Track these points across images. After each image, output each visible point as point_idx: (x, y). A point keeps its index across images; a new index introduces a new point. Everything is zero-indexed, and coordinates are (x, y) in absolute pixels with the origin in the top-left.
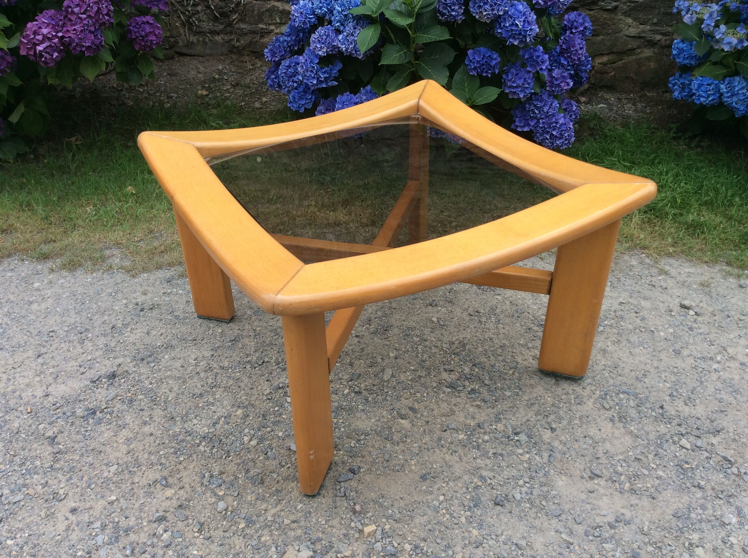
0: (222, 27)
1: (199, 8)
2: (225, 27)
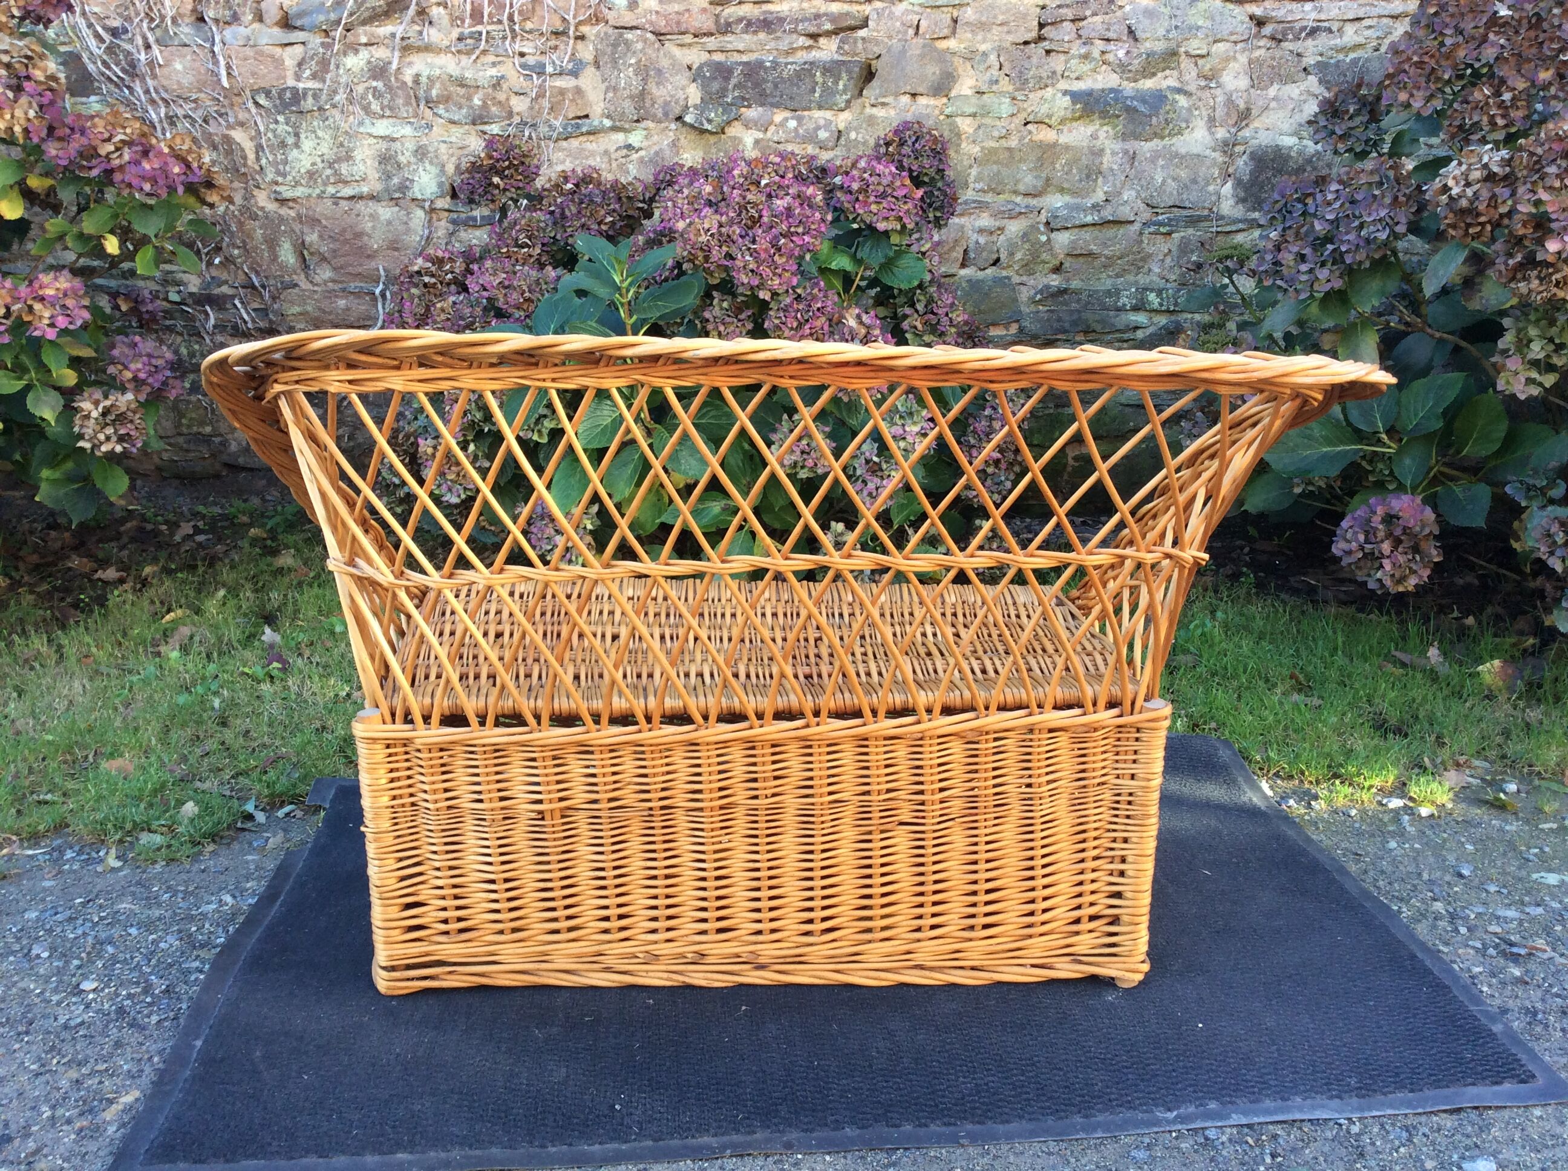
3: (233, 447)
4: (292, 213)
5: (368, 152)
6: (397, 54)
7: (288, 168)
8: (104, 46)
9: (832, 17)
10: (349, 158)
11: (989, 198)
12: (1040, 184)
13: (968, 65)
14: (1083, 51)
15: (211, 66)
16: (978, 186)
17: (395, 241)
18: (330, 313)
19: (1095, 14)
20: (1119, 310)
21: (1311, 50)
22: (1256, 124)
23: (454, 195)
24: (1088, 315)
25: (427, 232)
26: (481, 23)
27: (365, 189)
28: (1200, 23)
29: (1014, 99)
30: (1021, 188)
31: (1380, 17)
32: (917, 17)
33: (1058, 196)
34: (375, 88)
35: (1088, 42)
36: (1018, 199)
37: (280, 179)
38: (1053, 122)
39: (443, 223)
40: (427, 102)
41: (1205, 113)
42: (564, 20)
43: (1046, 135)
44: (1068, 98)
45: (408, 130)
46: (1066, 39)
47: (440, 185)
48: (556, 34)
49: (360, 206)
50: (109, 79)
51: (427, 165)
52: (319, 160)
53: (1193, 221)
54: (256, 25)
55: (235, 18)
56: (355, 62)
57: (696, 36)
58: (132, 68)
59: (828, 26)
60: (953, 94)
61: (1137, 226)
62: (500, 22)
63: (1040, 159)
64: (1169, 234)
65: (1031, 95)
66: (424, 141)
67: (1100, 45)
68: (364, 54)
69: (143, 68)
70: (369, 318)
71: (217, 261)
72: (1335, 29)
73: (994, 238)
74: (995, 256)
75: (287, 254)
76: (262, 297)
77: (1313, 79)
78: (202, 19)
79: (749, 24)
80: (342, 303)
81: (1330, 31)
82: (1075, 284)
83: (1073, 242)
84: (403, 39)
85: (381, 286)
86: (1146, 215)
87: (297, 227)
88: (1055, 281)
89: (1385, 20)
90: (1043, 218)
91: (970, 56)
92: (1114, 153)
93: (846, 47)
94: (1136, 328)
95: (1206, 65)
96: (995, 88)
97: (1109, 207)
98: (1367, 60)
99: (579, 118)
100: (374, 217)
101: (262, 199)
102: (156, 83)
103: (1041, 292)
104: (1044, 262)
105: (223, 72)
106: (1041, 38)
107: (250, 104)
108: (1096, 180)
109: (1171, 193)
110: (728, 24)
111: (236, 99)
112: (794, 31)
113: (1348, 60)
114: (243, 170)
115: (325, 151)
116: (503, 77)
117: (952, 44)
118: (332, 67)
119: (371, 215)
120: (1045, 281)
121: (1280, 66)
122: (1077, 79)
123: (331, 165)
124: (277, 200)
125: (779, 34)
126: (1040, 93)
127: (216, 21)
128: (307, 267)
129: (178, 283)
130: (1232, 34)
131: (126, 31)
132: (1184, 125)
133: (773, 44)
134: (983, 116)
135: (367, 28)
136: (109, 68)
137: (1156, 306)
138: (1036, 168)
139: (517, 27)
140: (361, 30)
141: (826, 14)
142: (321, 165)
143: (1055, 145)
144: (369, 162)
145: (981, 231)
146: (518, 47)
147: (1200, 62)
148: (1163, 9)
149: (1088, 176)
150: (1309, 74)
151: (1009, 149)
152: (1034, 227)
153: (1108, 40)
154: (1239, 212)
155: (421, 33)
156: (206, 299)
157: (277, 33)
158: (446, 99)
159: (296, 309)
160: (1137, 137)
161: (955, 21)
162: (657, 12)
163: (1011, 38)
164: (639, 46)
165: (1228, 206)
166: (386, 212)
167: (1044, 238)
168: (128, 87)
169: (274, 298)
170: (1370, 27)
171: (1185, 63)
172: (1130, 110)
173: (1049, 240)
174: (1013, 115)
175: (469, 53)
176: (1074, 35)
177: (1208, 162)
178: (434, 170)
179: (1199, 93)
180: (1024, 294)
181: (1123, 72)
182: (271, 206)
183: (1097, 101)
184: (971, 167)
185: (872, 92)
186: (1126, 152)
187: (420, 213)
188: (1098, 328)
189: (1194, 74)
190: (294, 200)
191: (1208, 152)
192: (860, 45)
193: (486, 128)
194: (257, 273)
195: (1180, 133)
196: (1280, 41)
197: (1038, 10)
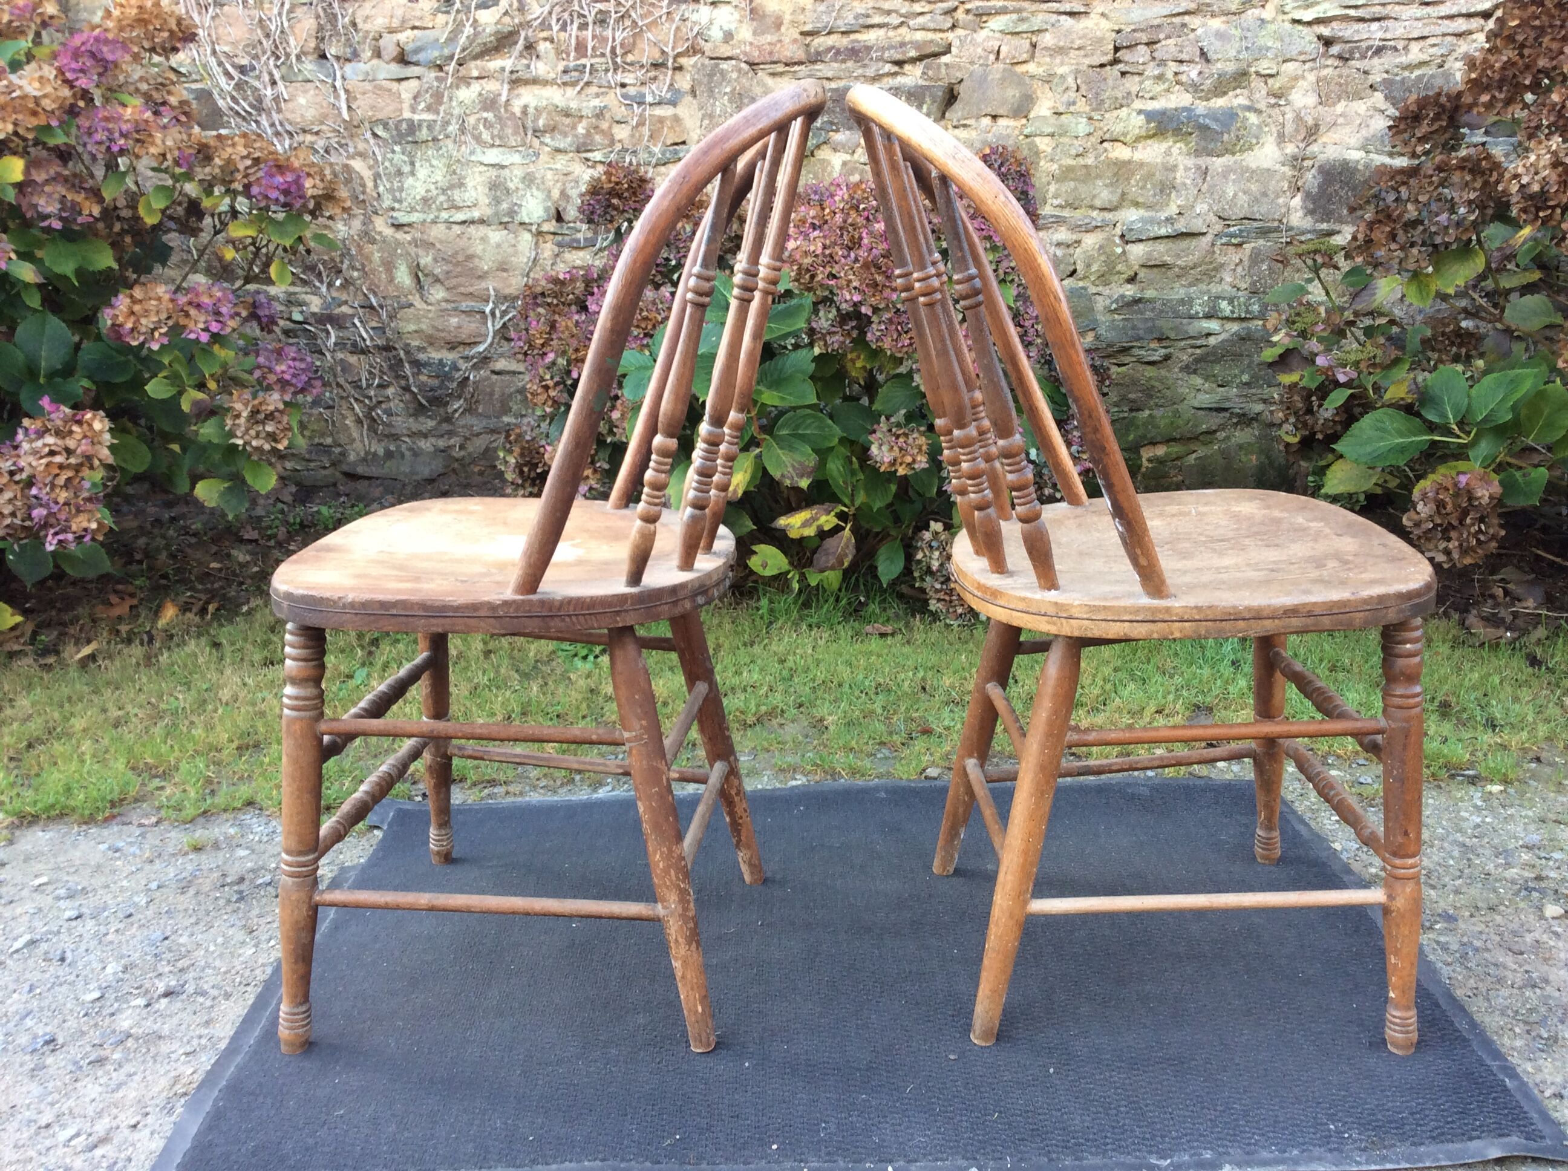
0: (431, 424)
1: (390, 391)
2: (440, 423)
3: (352, 457)
4: (408, 237)
5: (479, 179)
6: (506, 86)
7: (404, 195)
8: (233, 83)
9: (917, 45)
10: (461, 185)
11: (1066, 213)
12: (1115, 198)
13: (1047, 86)
14: (1156, 72)
15: (332, 100)
16: (1056, 202)
17: (504, 263)
18: (443, 331)
19: (1168, 37)
20: (1191, 317)
21: (1378, 68)
22: (1324, 139)
23: (559, 218)
24: (1159, 323)
25: (533, 254)
26: (586, 56)
27: (476, 214)
28: (1270, 44)
29: (1090, 118)
30: (1098, 203)
31: (1444, 35)
32: (998, 43)
33: (1133, 210)
34: (486, 119)
35: (1162, 63)
36: (1095, 214)
37: (397, 206)
38: (1128, 139)
39: (549, 245)
40: (535, 131)
41: (1274, 129)
42: (663, 52)
43: (1121, 152)
44: (1142, 117)
45: (516, 158)
46: (1141, 61)
47: (547, 209)
48: (655, 66)
49: (472, 229)
50: (238, 113)
51: (534, 190)
52: (433, 187)
53: (1264, 232)
54: (375, 61)
55: (355, 56)
56: (467, 94)
57: (787, 65)
58: (259, 106)
59: (913, 53)
60: (1032, 115)
61: (1209, 238)
62: (603, 55)
63: (1115, 175)
64: (1240, 245)
65: (1107, 116)
66: (532, 168)
67: (1173, 67)
68: (476, 87)
69: (268, 102)
70: (481, 335)
71: (338, 283)
72: (1400, 47)
73: (1071, 250)
74: (1072, 268)
75: (403, 276)
76: (379, 316)
77: (1379, 96)
78: (323, 56)
79: (838, 52)
80: (454, 321)
81: (1395, 49)
82: (1150, 293)
83: (1150, 253)
84: (512, 72)
85: (491, 305)
86: (1218, 227)
87: (413, 250)
88: (1130, 291)
89: (1449, 38)
90: (1118, 231)
91: (1048, 79)
92: (1187, 169)
93: (930, 73)
94: (1209, 335)
95: (1275, 84)
96: (1072, 109)
97: (1182, 219)
98: (1432, 76)
99: (676, 144)
100: (484, 239)
101: (381, 225)
102: (281, 116)
103: (1116, 301)
104: (1119, 273)
105: (344, 106)
106: (1115, 61)
107: (368, 135)
108: (1169, 195)
109: (1242, 206)
110: (818, 53)
111: (354, 130)
112: (878, 60)
113: (1413, 76)
114: (361, 197)
115: (439, 178)
116: (605, 107)
117: (1031, 68)
118: (445, 99)
119: (482, 239)
120: (1121, 291)
121: (1347, 84)
122: (1151, 98)
123: (444, 191)
124: (393, 225)
125: (866, 62)
126: (1116, 113)
127: (338, 58)
128: (422, 288)
129: (301, 304)
130: (1301, 53)
131: (253, 68)
132: (1254, 141)
133: (860, 71)
134: (1060, 135)
135: (479, 62)
136: (238, 103)
137: (1228, 313)
138: (1112, 184)
139: (619, 60)
140: (472, 64)
141: (911, 42)
142: (435, 192)
143: (1129, 162)
144: (480, 188)
145: (1059, 245)
146: (620, 77)
147: (1270, 81)
148: (1233, 31)
149: (1162, 191)
150: (1376, 90)
151: (1086, 166)
152: (1109, 240)
153: (1181, 62)
154: (1308, 223)
155: (528, 66)
156: (326, 319)
157: (396, 70)
158: (552, 129)
159: (412, 327)
160: (1210, 154)
161: (1034, 46)
162: (751, 44)
163: (1087, 61)
164: (734, 75)
165: (1298, 218)
166: (496, 236)
167: (1119, 250)
168: (256, 122)
169: (391, 317)
170: (1434, 45)
171: (1256, 83)
172: (1204, 129)
173: (1124, 252)
174: (1089, 134)
175: (573, 84)
176: (1148, 57)
177: (1278, 177)
178: (540, 195)
179: (1269, 111)
180: (1100, 303)
181: (1196, 91)
182: (389, 232)
183: (1171, 119)
184: (1049, 184)
185: (956, 113)
186: (1198, 168)
187: (526, 237)
188: (1172, 335)
189: (1264, 92)
190: (409, 225)
191: (1278, 167)
192: (943, 70)
193: (589, 155)
194: (375, 294)
195: (1251, 148)
196: (1347, 60)
197: (1114, 34)
